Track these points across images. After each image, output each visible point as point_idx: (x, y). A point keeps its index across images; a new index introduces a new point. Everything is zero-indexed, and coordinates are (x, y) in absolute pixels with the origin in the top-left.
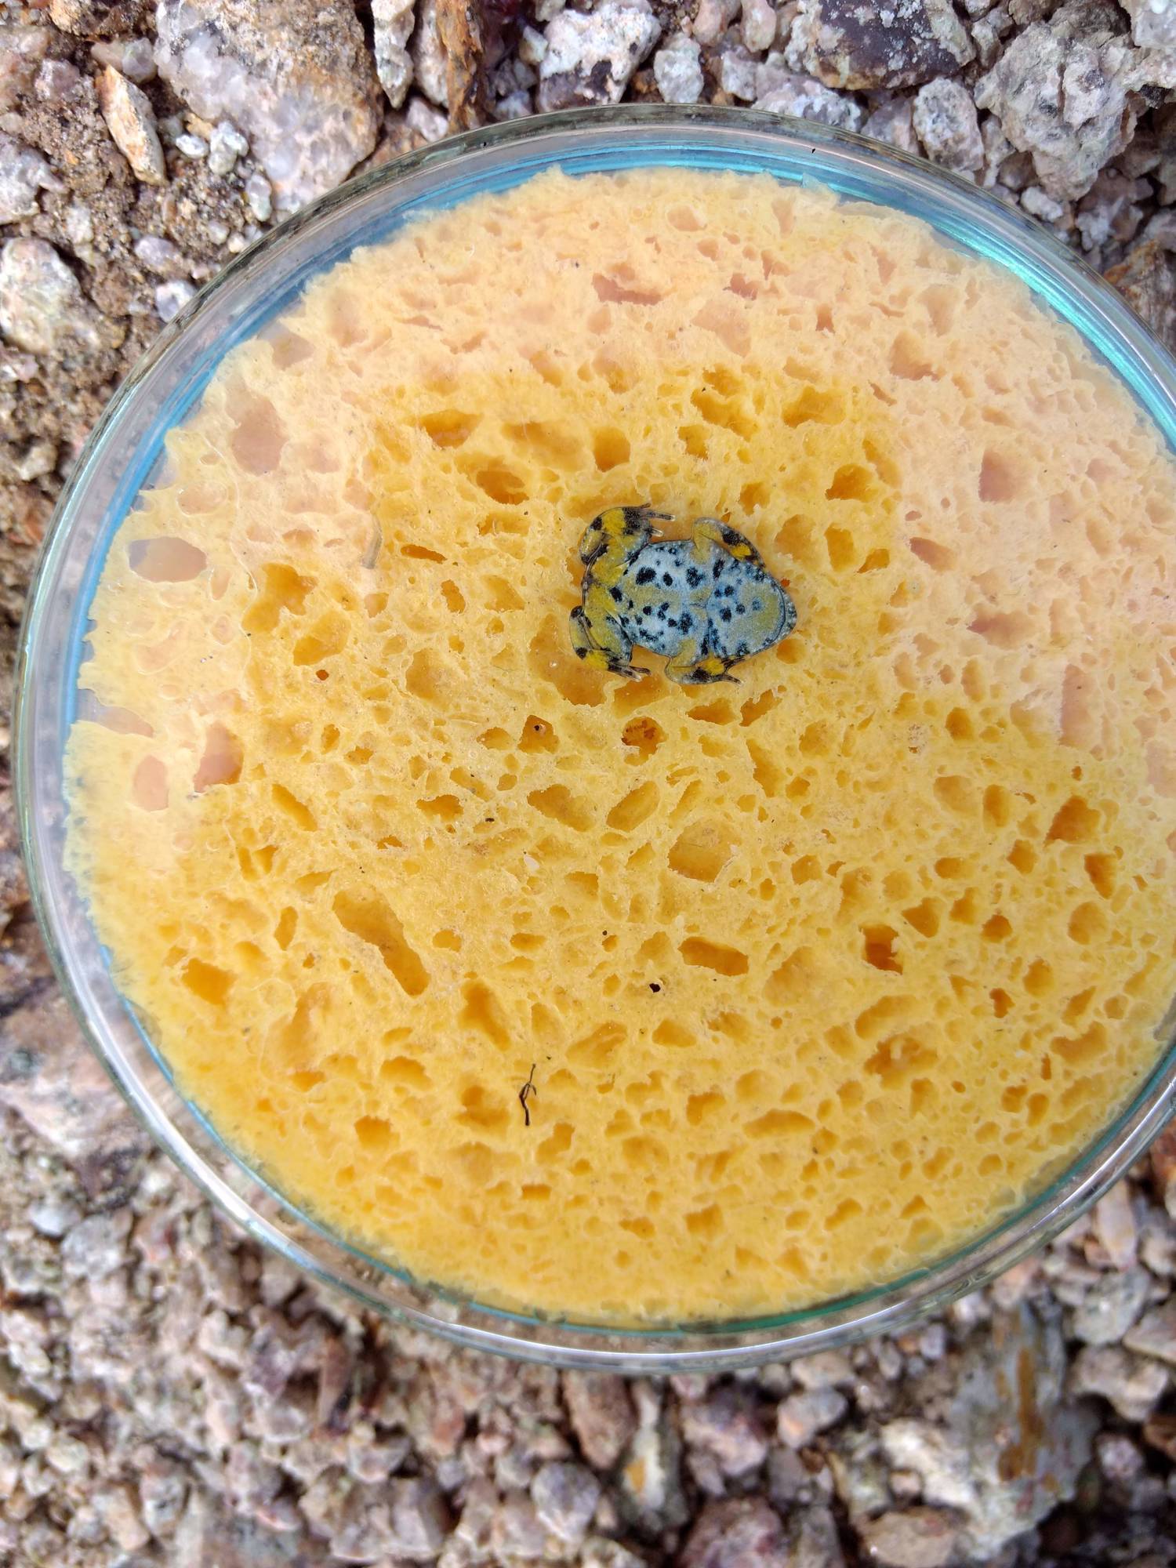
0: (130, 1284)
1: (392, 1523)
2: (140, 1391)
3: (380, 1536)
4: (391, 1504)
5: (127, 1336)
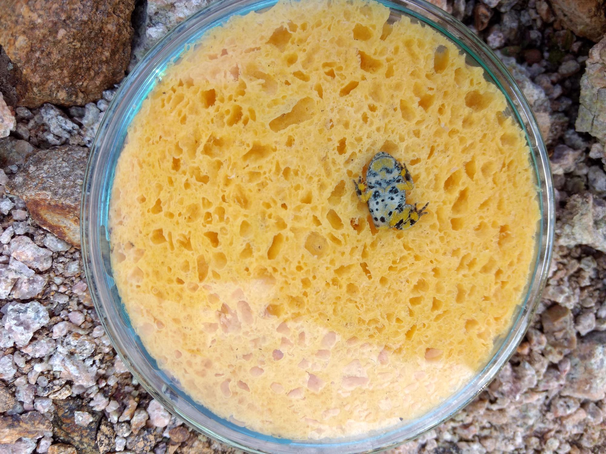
5: (506, 434)
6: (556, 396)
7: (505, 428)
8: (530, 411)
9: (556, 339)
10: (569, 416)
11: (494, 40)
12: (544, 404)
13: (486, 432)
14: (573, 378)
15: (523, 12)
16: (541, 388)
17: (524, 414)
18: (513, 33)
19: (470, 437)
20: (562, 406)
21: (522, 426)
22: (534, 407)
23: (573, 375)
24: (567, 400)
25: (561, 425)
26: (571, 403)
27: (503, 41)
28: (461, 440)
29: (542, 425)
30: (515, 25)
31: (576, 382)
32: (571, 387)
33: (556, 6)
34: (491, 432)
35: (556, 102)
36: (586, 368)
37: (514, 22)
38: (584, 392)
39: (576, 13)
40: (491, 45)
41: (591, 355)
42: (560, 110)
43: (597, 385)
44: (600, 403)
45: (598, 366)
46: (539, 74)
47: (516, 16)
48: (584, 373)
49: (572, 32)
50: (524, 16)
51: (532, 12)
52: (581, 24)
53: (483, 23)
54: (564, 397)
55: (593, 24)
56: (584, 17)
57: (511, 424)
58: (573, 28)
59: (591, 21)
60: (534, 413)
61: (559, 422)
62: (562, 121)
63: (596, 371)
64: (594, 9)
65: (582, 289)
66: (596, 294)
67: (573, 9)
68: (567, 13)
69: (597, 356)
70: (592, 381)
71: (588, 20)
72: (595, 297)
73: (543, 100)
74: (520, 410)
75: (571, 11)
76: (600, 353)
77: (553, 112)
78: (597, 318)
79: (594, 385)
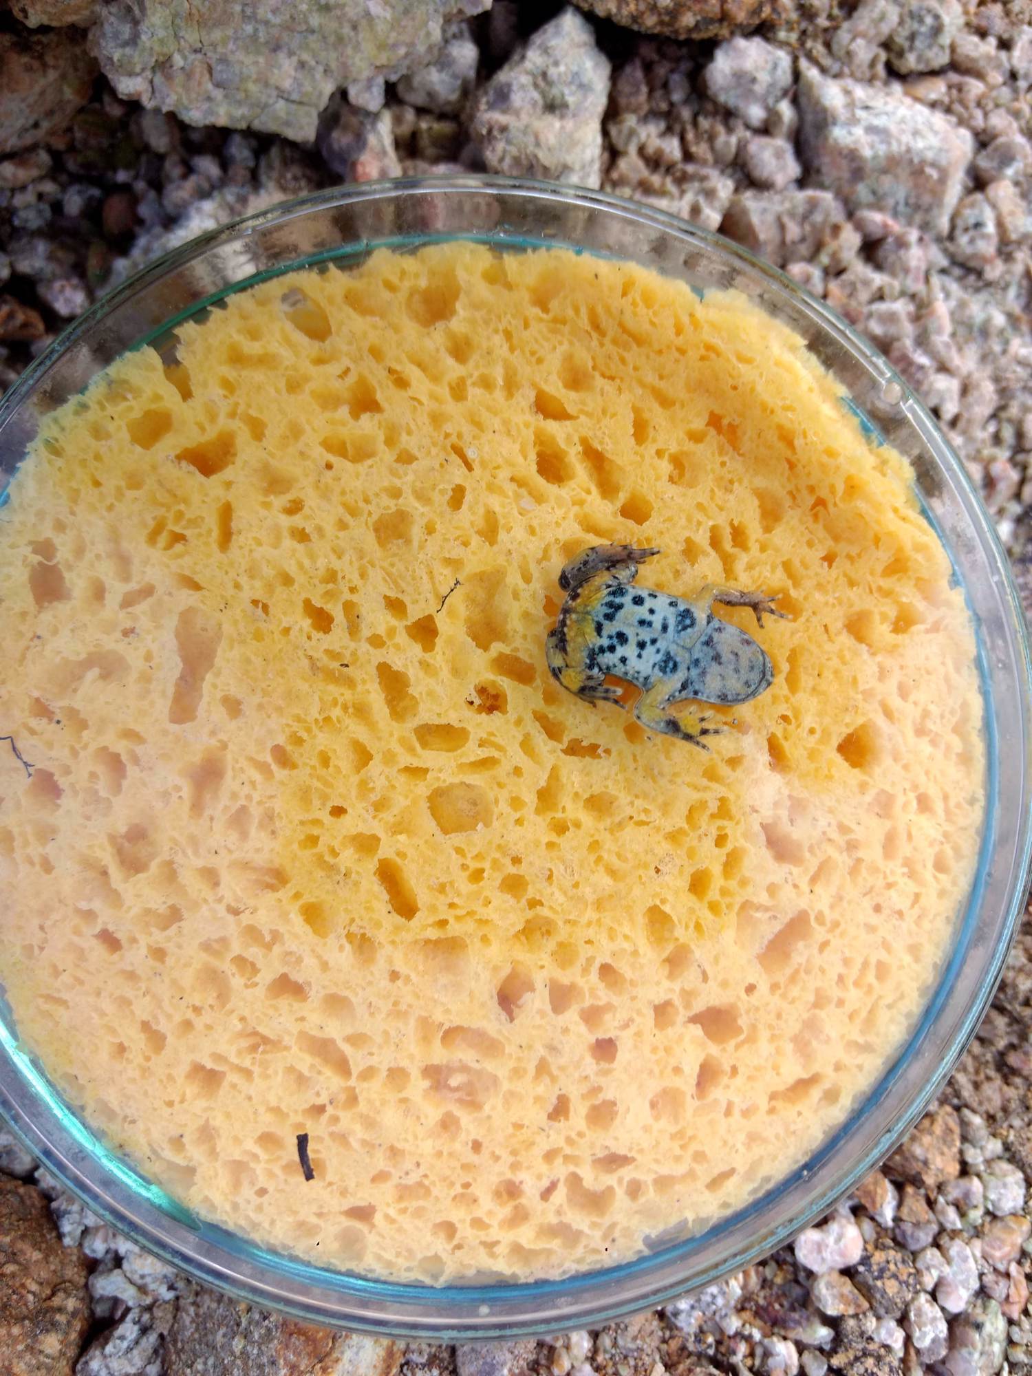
0: (1020, 435)
1: (782, 227)
2: (1001, 332)
3: (792, 215)
4: (783, 242)
5: (1019, 385)
6: (945, 251)
7: (1004, 384)
8: (970, 317)
9: (803, 239)
10: (1000, 224)
11: (67, 301)
12: (960, 279)
13: (1008, 434)
14: (907, 204)
15: (16, 222)
16: (919, 288)
17: (976, 333)
18: (60, 254)
19: (1014, 476)
20: (972, 241)
21: (1006, 342)
22: (962, 305)
23: (897, 203)
24: (960, 224)
25: (1019, 243)
26: (970, 216)
27: (75, 281)
28: (1017, 496)
29: (1012, 293)
30: (42, 247)
31: (918, 197)
32: (928, 210)
33: (12, 143)
34: (1009, 421)
35: (231, 173)
36: (885, 171)
37: (34, 249)
38: (943, 180)
39: (31, 100)
40: (78, 311)
41: (852, 155)
42: (251, 164)
43: (930, 148)
44: (982, 137)
45: (882, 142)
46: (161, 205)
47: (24, 240)
48: (896, 177)
49: (81, 110)
50: (26, 221)
51: (19, 200)
52: (61, 91)
53: (25, 325)
54: (953, 227)
55: (61, 63)
56: (42, 82)
57: (997, 368)
58: (69, 109)
59: (55, 67)
60: (977, 309)
61: (1009, 249)
62: (277, 163)
63: (895, 147)
64: (25, 59)
65: (688, 156)
66: (704, 123)
67: (23, 106)
68: (31, 122)
69: (856, 142)
70: (916, 160)
71: (52, 75)
72: (712, 127)
73: (221, 206)
74: (966, 342)
75: (27, 111)
76: (850, 133)
77: (255, 181)
78: (765, 130)
79: (930, 155)
